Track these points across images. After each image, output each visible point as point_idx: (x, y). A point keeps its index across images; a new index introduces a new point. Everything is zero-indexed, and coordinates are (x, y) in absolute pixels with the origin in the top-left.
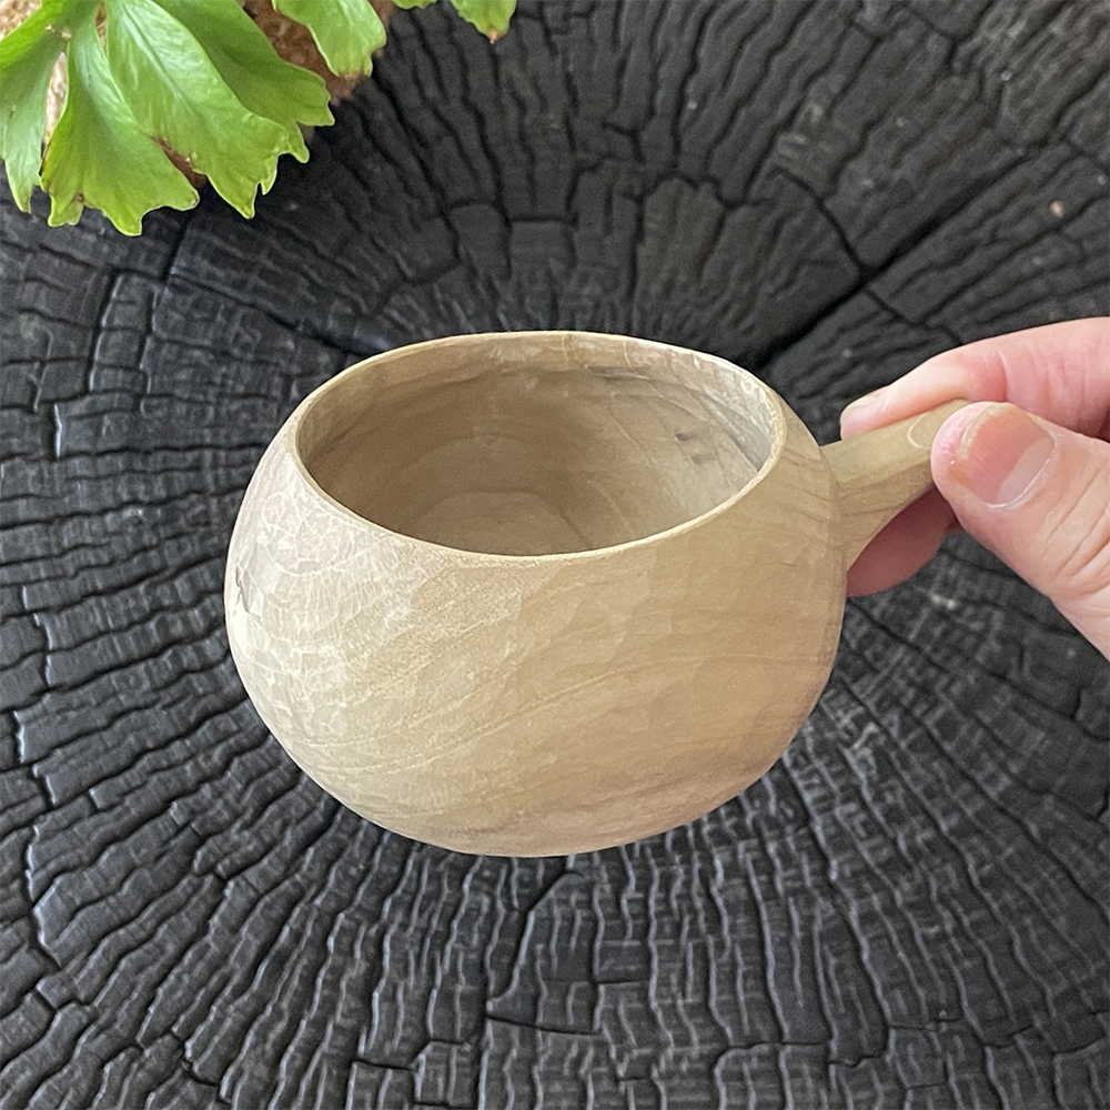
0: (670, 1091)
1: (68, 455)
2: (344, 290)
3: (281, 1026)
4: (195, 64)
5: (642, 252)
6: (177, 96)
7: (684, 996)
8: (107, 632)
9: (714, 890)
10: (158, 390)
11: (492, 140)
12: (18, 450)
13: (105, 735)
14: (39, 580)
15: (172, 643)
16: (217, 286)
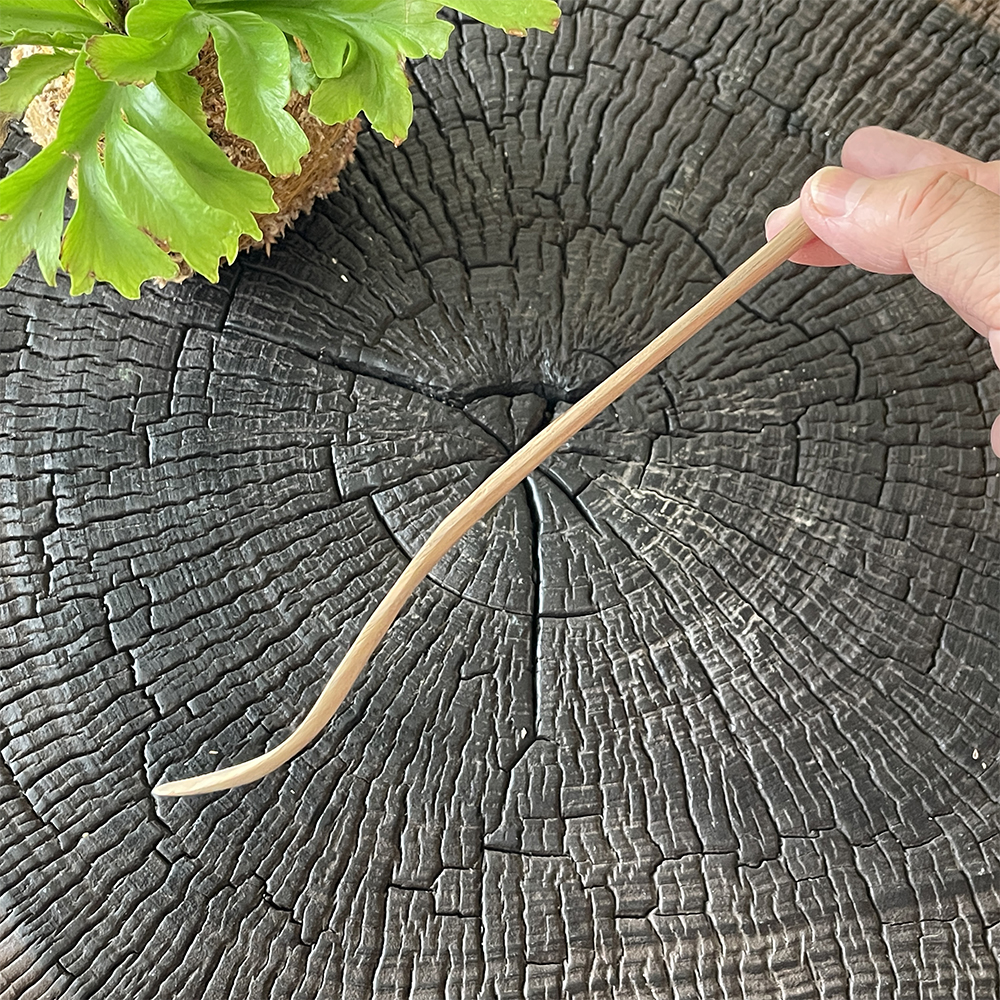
0: (622, 894)
1: (159, 462)
2: (352, 328)
3: (334, 864)
4: (166, 173)
5: (566, 283)
6: (156, 197)
7: (628, 824)
8: (193, 587)
9: (646, 745)
10: (221, 411)
11: (452, 211)
12: (122, 461)
13: (197, 661)
14: (143, 553)
15: (241, 592)
16: (259, 332)
